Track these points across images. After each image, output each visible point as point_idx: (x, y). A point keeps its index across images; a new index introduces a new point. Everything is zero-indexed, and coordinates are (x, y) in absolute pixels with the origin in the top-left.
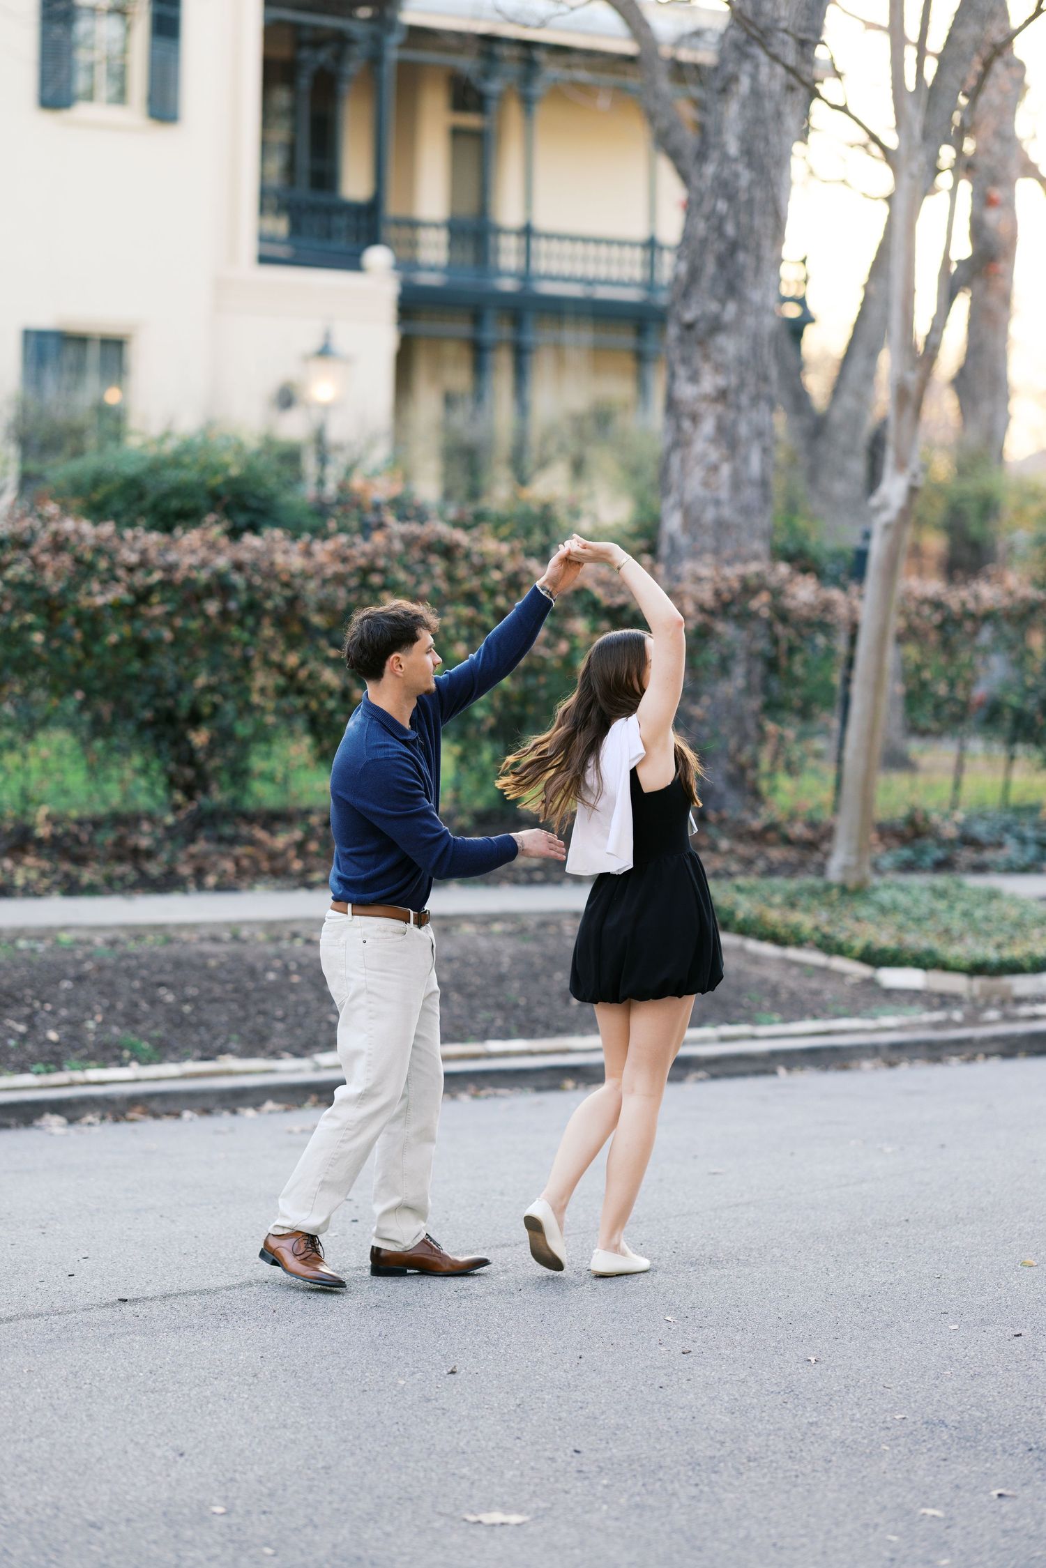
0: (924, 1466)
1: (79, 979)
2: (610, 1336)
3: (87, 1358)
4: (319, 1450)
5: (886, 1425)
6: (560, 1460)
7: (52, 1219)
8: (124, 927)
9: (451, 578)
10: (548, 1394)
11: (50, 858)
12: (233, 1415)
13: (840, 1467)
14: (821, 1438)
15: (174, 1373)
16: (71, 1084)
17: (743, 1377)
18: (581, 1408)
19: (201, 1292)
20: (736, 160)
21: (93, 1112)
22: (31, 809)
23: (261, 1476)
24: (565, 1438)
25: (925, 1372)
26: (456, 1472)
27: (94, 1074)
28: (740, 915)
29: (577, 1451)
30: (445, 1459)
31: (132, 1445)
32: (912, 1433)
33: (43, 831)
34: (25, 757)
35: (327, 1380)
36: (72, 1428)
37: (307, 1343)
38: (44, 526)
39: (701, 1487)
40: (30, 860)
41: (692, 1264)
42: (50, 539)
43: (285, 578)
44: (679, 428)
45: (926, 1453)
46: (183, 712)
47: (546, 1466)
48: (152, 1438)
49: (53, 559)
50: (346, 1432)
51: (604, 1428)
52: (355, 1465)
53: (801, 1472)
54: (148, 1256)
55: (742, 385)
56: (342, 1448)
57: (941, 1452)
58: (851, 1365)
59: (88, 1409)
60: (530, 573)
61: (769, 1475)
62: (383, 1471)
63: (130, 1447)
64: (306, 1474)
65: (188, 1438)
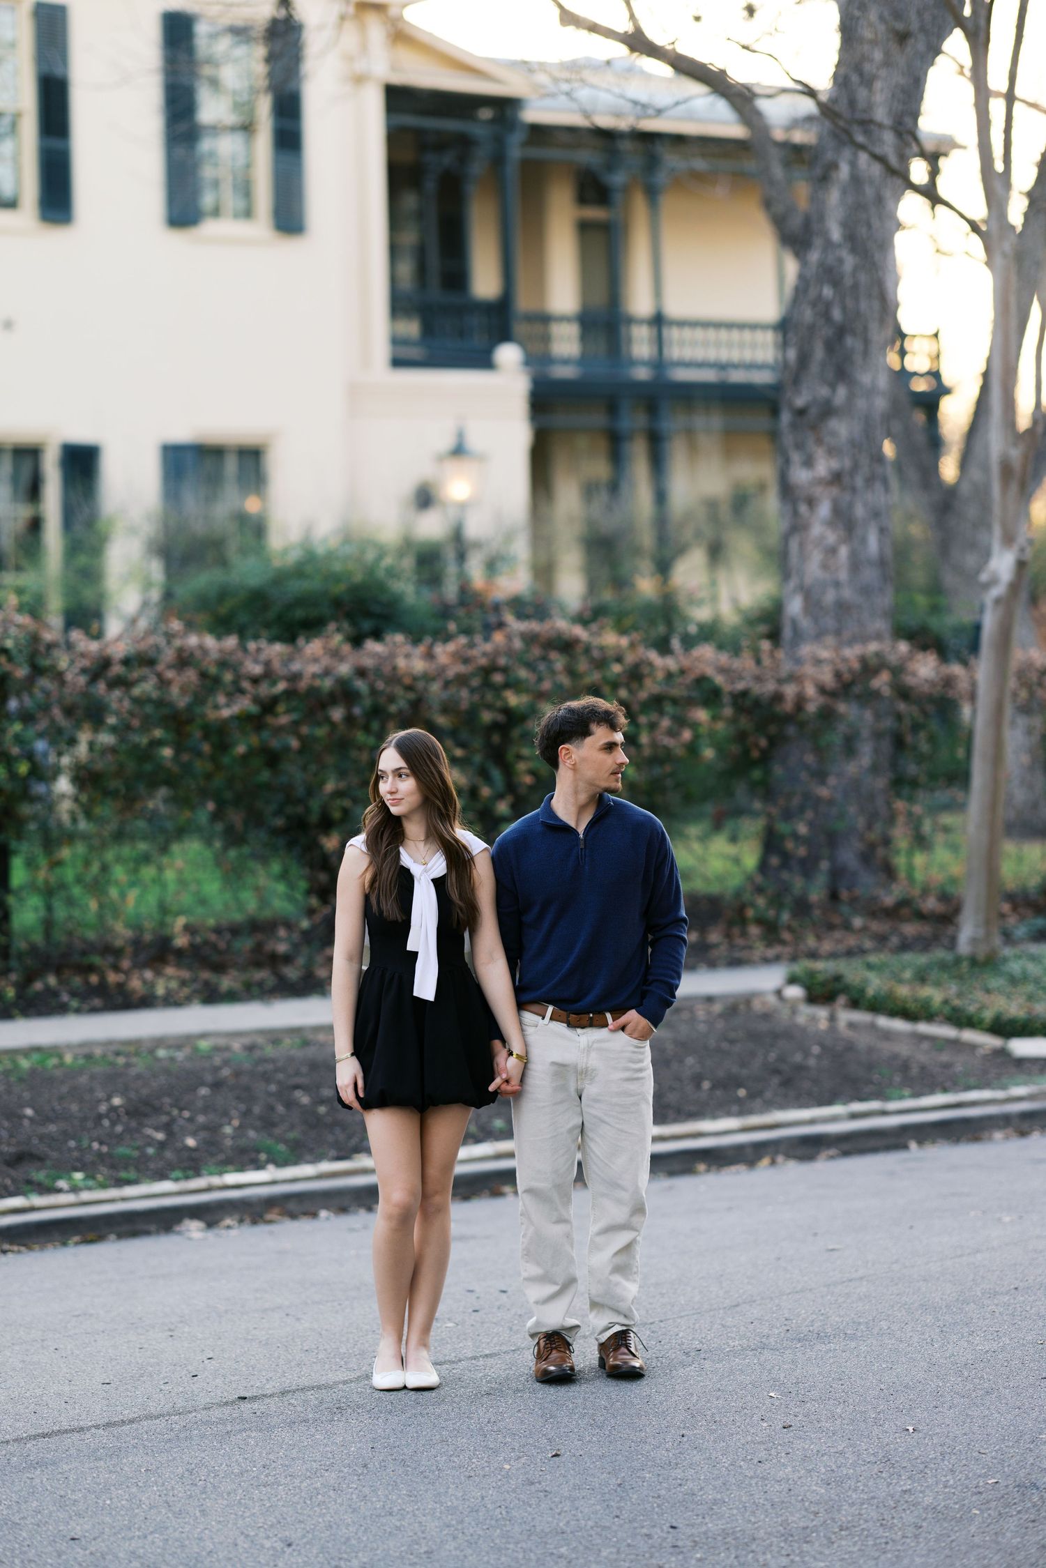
0: (1012, 1528)
1: (217, 1085)
2: (713, 1414)
3: (203, 1455)
4: (424, 1536)
5: (978, 1489)
6: (656, 1537)
7: (181, 1322)
8: (262, 1032)
9: (571, 672)
10: (649, 1472)
11: (190, 968)
12: (341, 1505)
13: (930, 1533)
14: (913, 1505)
15: (287, 1466)
16: (209, 1189)
17: (841, 1449)
18: (680, 1485)
19: (319, 1387)
20: (839, 246)
21: (231, 1215)
22: (169, 919)
23: (365, 1563)
24: (663, 1514)
25: (1021, 1436)
26: (555, 1551)
27: (231, 1178)
28: (870, 992)
29: (673, 1527)
30: (544, 1540)
31: (242, 1537)
32: (1003, 1497)
33: (181, 941)
34: (160, 869)
35: (434, 1468)
36: (185, 1523)
37: (417, 1432)
38: (169, 642)
39: (792, 1557)
40: (170, 970)
41: (799, 1340)
42: (175, 656)
43: (407, 681)
44: (796, 513)
45: (1016, 1515)
46: (314, 818)
47: (642, 1542)
48: (262, 1530)
49: (179, 674)
50: (450, 1517)
51: (701, 1504)
52: (456, 1549)
53: (891, 1539)
54: (271, 1355)
55: (856, 467)
56: (445, 1532)
57: (1031, 1514)
58: (948, 1432)
59: (202, 1505)
60: (650, 664)
61: (859, 1543)
62: (483, 1553)
63: (240, 1540)
64: (409, 1559)
65: (296, 1529)
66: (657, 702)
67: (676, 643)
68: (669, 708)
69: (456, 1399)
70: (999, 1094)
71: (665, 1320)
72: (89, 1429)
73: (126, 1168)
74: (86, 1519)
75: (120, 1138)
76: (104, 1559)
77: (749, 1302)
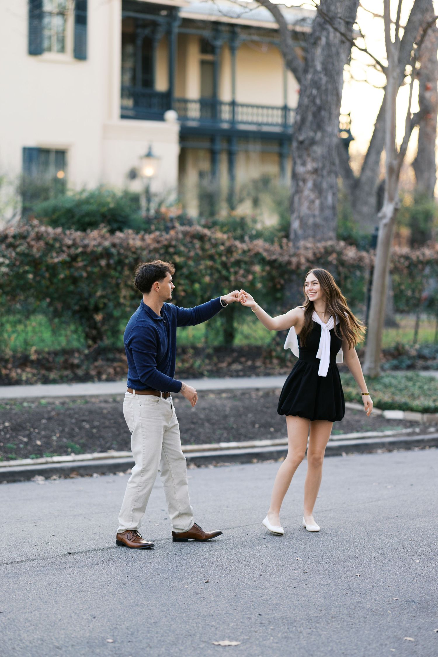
0: (406, 619)
1: (49, 419)
2: (273, 566)
3: (54, 577)
4: (152, 615)
5: (389, 602)
6: (253, 618)
7: (39, 519)
8: (68, 397)
9: (203, 249)
10: (248, 591)
11: (36, 368)
12: (116, 601)
13: (370, 620)
14: (362, 608)
15: (91, 583)
16: (47, 463)
17: (329, 583)
18: (262, 596)
19: (102, 550)
20: (320, 72)
21: (56, 474)
22: (28, 348)
23: (128, 626)
24: (255, 609)
25: (406, 580)
26: (210, 624)
27: (56, 459)
29: (260, 615)
30: (205, 619)
32: (400, 606)
33: (33, 357)
34: (26, 326)
35: (155, 586)
36: (48, 607)
37: (146, 570)
38: (33, 229)
39: (312, 629)
40: (28, 369)
42: (35, 235)
43: (133, 250)
44: (298, 185)
45: (407, 614)
46: (91, 307)
47: (247, 621)
48: (82, 611)
49: (37, 243)
50: (163, 607)
51: (271, 605)
52: (167, 621)
53: (354, 623)
54: (80, 535)
55: (324, 167)
56: (161, 614)
57: (413, 613)
58: (374, 577)
59: (55, 599)
60: (236, 247)
61: (341, 624)
62: (179, 624)
63: (73, 615)
64: (147, 625)
65: (97, 611)
66: (238, 263)
67: (247, 238)
68: (243, 266)
69: (162, 556)
70: (380, 434)
71: (248, 525)
72: (3, 564)
73: (11, 453)
74: (5, 604)
75: (8, 440)
76: (14, 621)
77: (284, 519)
